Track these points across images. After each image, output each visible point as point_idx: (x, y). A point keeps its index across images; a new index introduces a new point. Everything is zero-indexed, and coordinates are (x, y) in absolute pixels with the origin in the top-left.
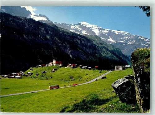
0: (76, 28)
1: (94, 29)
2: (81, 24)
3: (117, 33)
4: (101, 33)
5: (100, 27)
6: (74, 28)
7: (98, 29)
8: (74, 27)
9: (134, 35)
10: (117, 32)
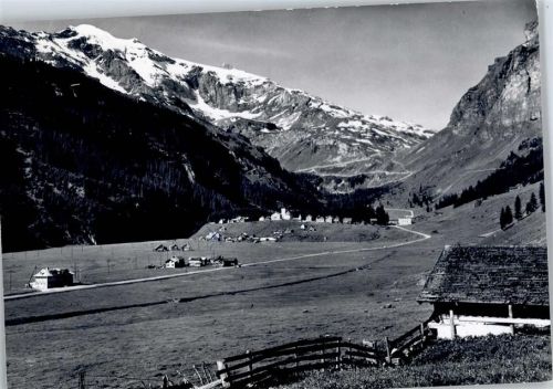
0: (57, 49)
1: (133, 59)
2: (75, 34)
3: (224, 81)
4: (164, 76)
5: (156, 52)
6: (49, 50)
7: (151, 57)
8: (50, 44)
9: (290, 91)
10: (223, 76)
